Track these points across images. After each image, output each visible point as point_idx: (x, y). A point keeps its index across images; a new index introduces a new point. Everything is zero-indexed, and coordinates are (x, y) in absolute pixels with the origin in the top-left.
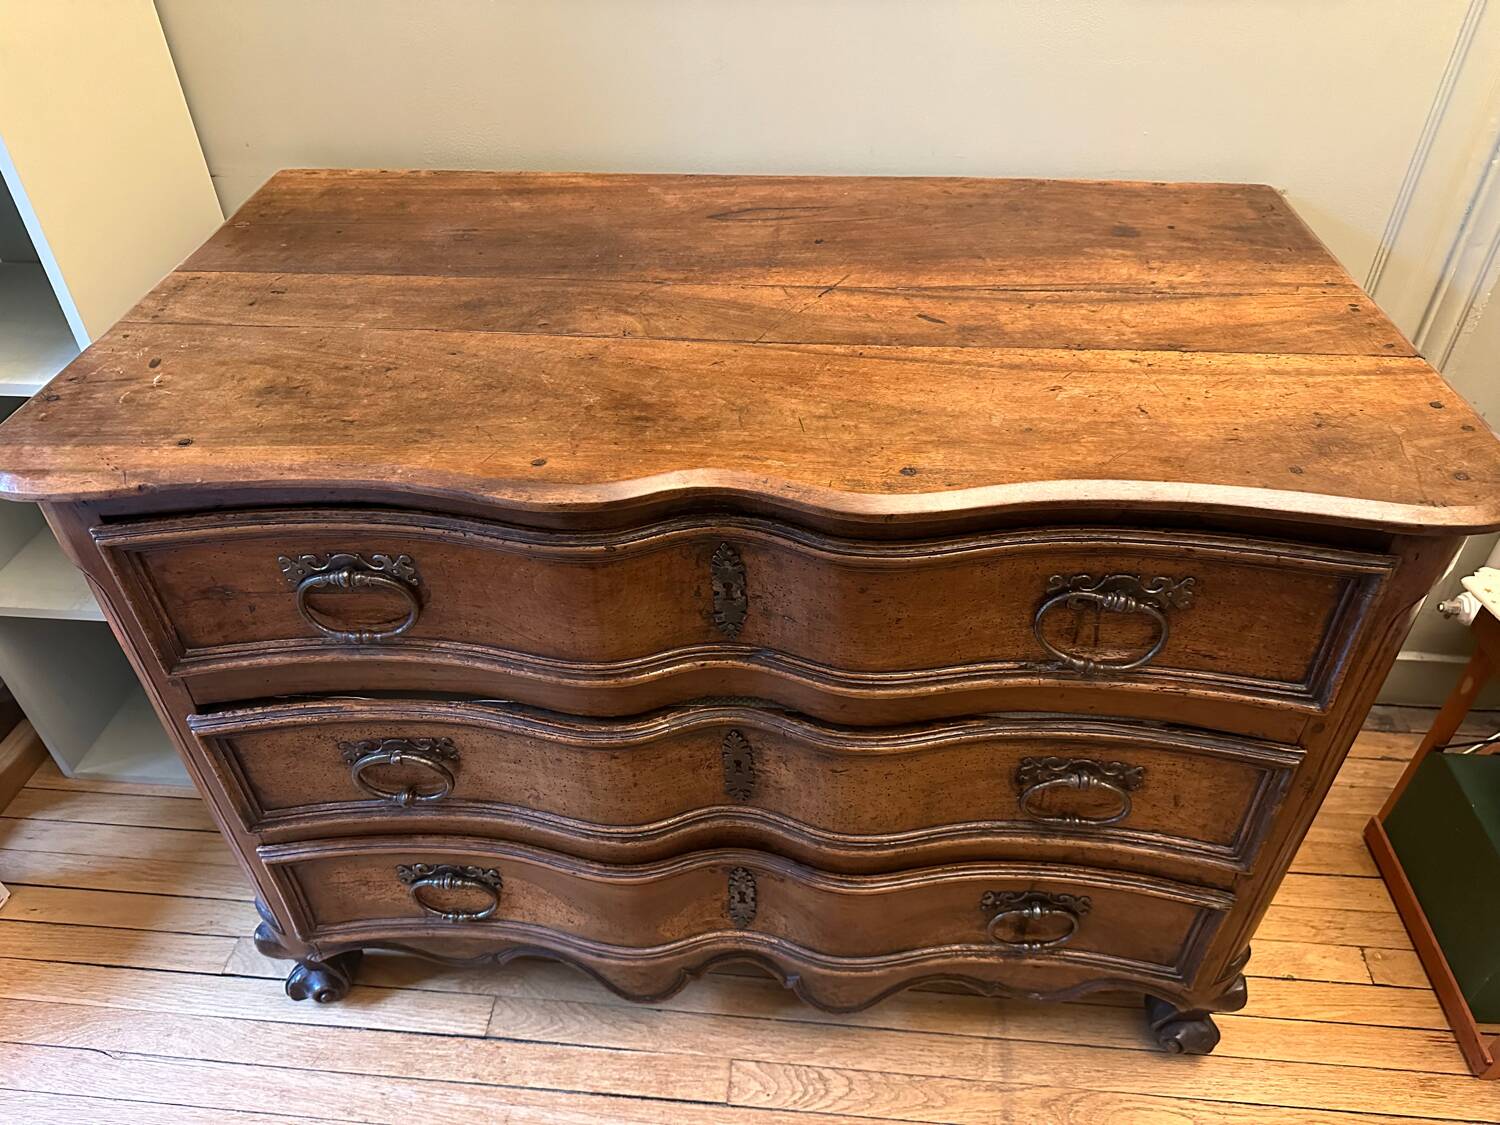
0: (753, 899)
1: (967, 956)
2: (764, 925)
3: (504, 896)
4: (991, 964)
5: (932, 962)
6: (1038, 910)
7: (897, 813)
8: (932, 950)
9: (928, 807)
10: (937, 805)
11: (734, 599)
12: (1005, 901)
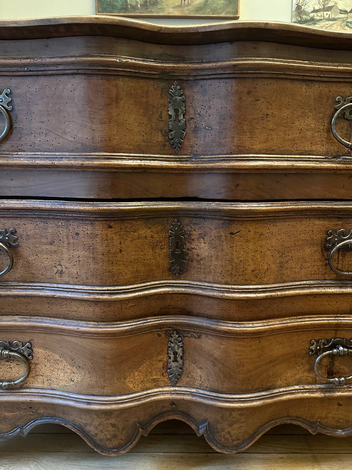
0: (182, 358)
1: (303, 393)
2: (188, 379)
3: (33, 366)
4: (316, 398)
5: (285, 398)
6: (341, 348)
7: (266, 268)
8: (284, 389)
9: (281, 266)
10: (286, 265)
11: (179, 121)
12: (322, 347)
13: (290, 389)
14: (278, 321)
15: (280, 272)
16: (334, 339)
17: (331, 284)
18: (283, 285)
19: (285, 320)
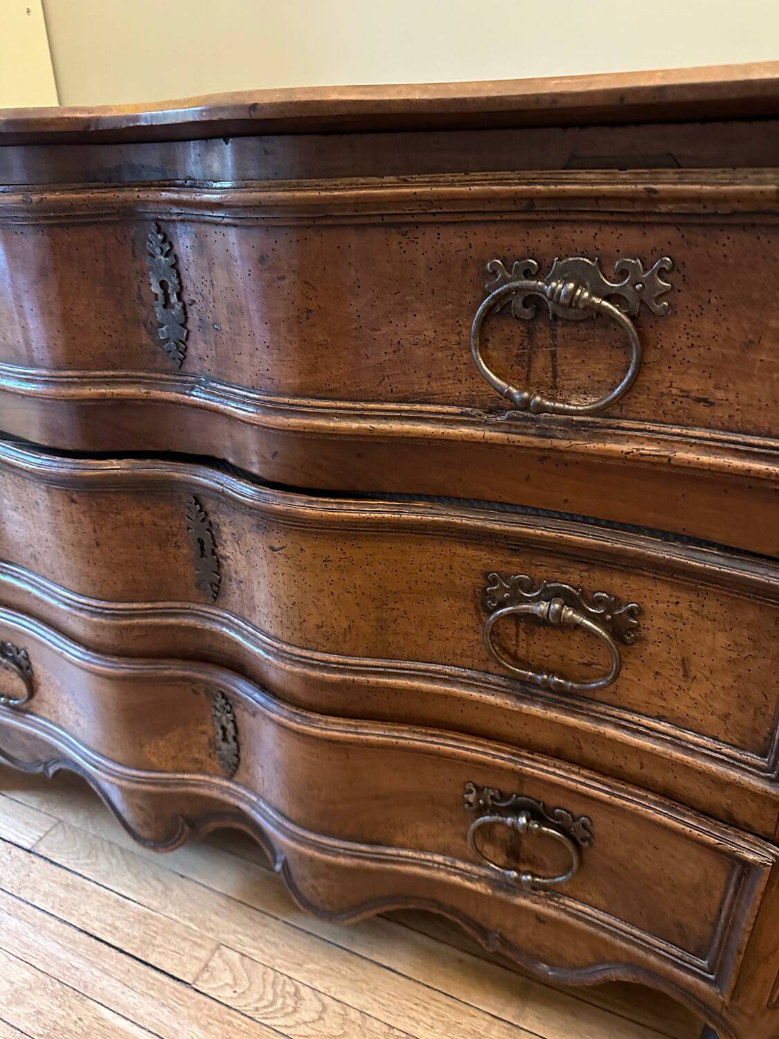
0: (234, 739)
1: (449, 873)
2: (246, 776)
3: (34, 687)
4: (476, 893)
7: (345, 625)
8: (411, 854)
9: (382, 626)
10: (393, 626)
11: (173, 308)
12: (490, 802)
13: (423, 856)
14: (384, 730)
15: (380, 637)
16: (517, 796)
17: (499, 685)
18: (385, 663)
19: (398, 731)
